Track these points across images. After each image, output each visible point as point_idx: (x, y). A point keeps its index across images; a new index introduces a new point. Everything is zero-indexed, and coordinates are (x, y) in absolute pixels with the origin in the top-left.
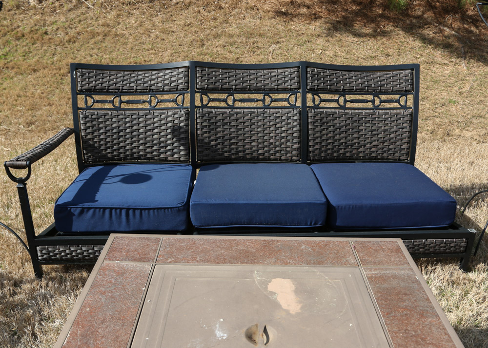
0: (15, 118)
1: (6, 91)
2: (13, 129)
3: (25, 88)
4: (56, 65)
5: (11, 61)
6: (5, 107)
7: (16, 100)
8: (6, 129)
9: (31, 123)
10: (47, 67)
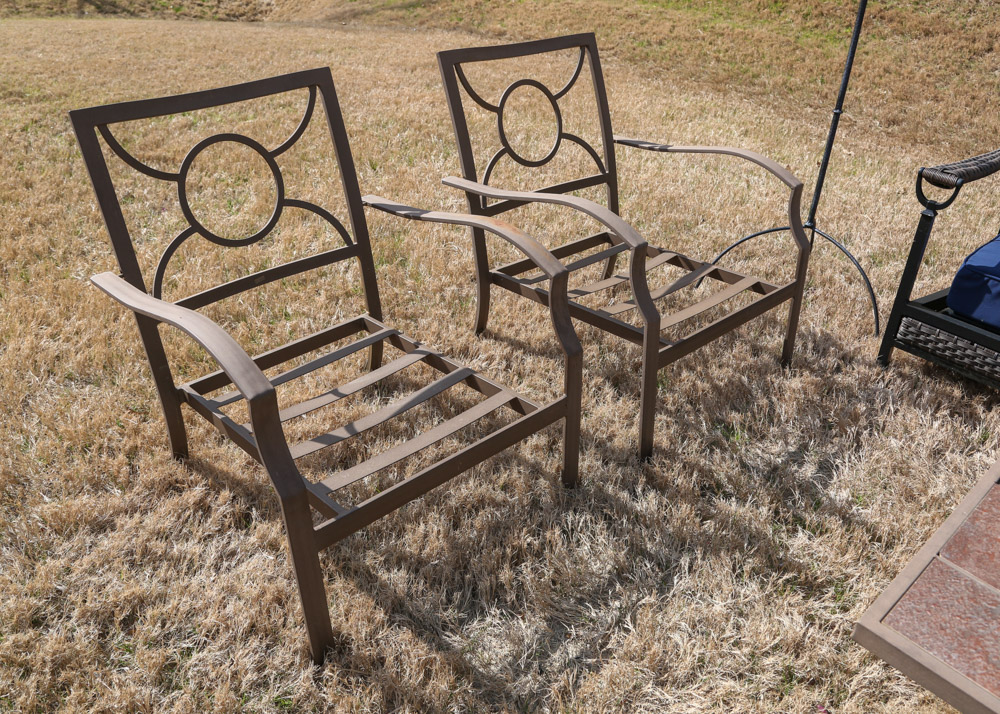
0: (871, 106)
1: (869, 57)
2: (861, 123)
3: (900, 60)
4: (969, 32)
5: (892, 7)
6: (860, 83)
7: (881, 77)
8: (851, 120)
9: (894, 122)
10: (951, 32)
